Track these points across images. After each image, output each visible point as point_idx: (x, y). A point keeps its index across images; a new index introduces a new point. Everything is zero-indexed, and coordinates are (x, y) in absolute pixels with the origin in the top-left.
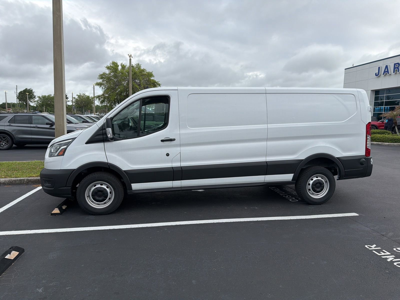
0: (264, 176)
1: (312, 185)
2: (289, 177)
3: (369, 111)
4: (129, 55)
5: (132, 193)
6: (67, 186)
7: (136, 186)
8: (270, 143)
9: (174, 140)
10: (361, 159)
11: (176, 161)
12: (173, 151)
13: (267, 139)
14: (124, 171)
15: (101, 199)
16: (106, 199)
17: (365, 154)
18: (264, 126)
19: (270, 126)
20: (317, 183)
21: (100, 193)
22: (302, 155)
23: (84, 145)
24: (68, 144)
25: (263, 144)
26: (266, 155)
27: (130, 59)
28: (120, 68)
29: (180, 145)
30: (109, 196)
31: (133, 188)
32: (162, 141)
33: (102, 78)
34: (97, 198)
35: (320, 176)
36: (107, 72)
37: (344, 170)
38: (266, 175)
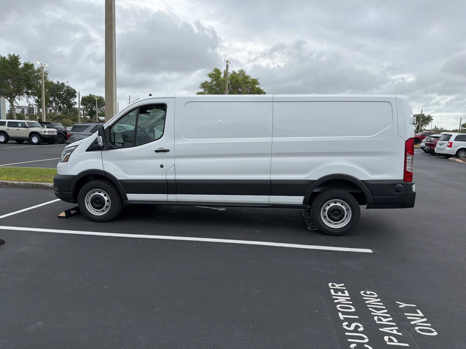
0: (269, 196)
1: (328, 211)
2: (299, 200)
3: (412, 124)
4: (226, 60)
5: (128, 203)
6: (69, 191)
7: (131, 197)
8: (275, 159)
9: (168, 151)
10: (398, 184)
11: (171, 173)
12: (168, 162)
13: (271, 155)
14: (119, 180)
15: (98, 206)
16: (103, 207)
17: (403, 179)
18: (268, 139)
19: (276, 139)
20: (334, 210)
21: (98, 200)
22: (314, 175)
23: (85, 153)
24: (71, 151)
25: (267, 159)
26: (270, 173)
27: (227, 65)
28: (222, 75)
29: (175, 157)
30: (107, 205)
31: (128, 198)
32: (156, 151)
33: (203, 87)
34: (95, 205)
35: (339, 202)
36: (209, 80)
37: (372, 196)
38: (270, 195)
